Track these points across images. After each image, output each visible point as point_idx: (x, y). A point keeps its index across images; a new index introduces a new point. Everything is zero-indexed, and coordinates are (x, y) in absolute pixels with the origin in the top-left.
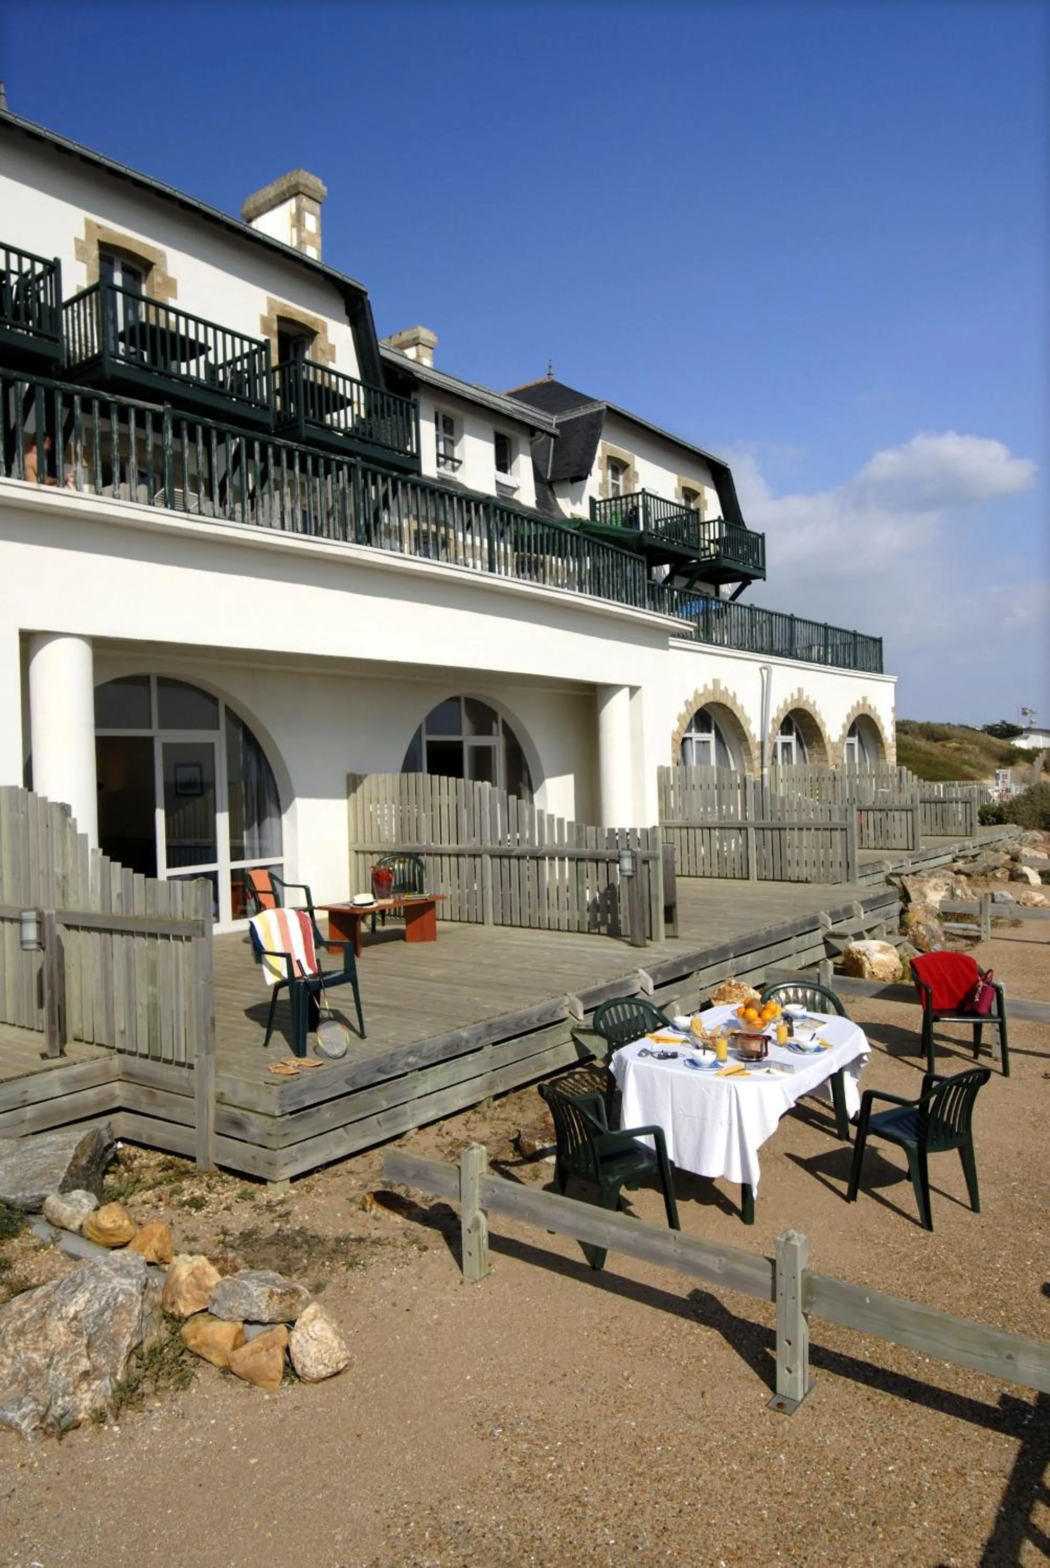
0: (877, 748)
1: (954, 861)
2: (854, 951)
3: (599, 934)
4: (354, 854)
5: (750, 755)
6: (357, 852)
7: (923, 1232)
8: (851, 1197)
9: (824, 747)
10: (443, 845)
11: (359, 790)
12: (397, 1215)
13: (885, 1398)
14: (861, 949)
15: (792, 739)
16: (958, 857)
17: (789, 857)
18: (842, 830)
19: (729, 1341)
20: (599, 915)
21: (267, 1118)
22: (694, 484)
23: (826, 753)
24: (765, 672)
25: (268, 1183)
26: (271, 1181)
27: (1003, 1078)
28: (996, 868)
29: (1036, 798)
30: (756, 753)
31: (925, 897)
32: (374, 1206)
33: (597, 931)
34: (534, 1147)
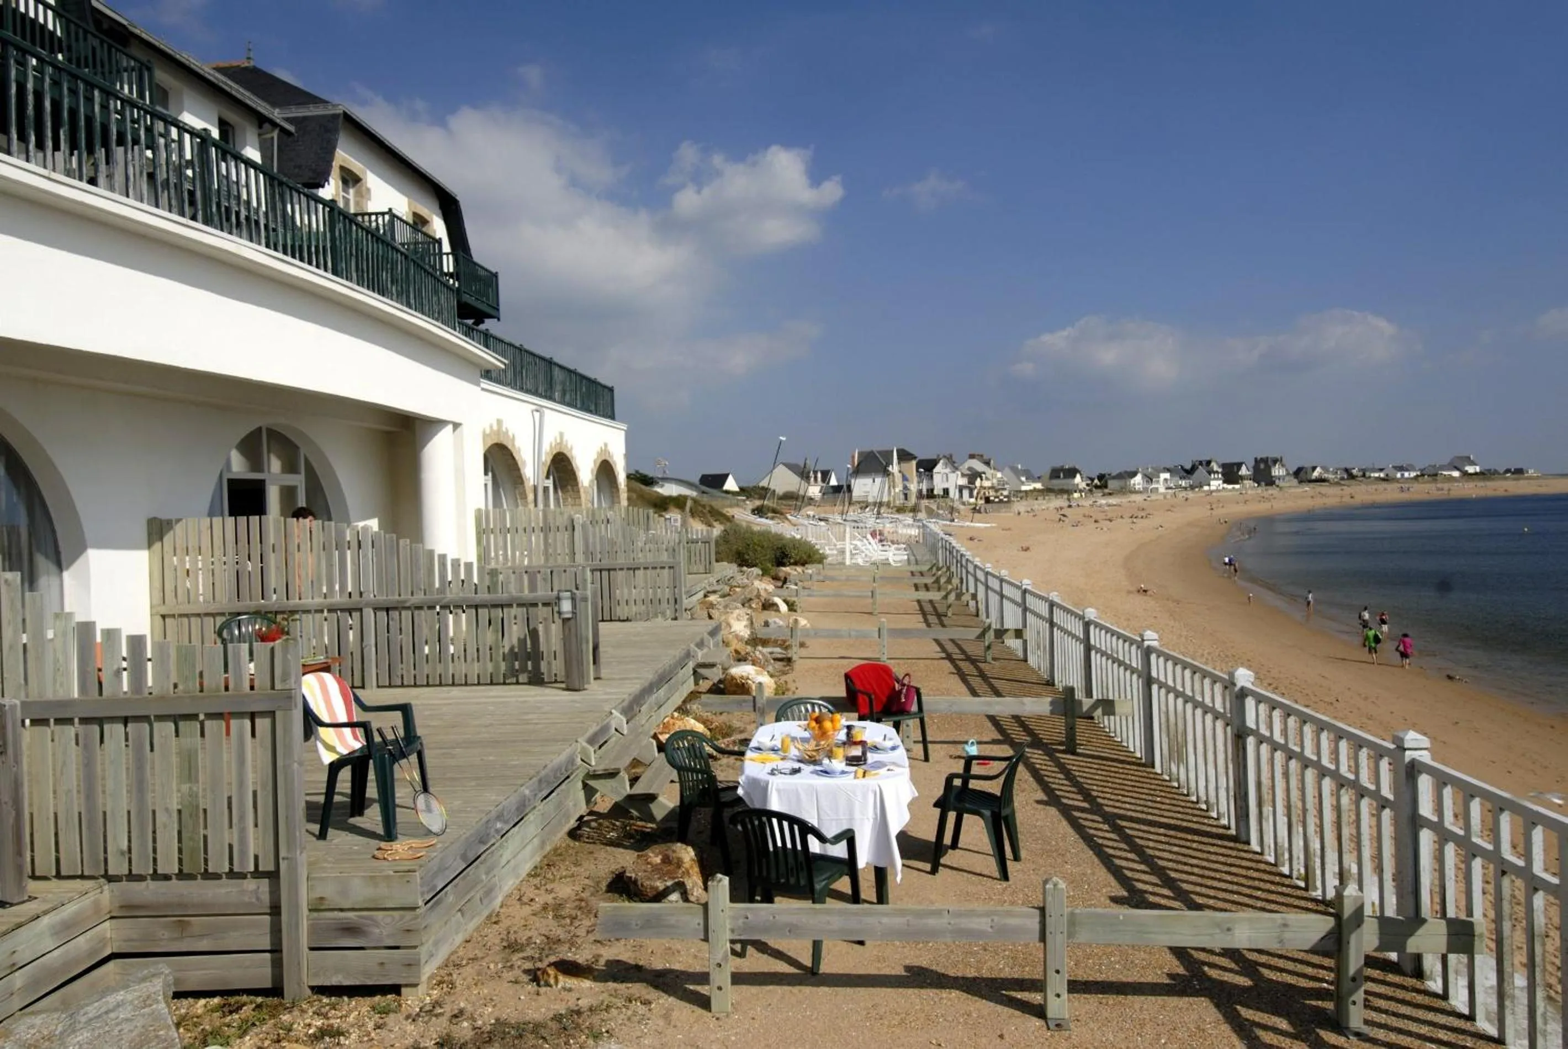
0: (612, 492)
1: (705, 596)
2: (737, 677)
3: (518, 683)
4: (159, 620)
5: (526, 498)
6: (164, 617)
7: (1005, 884)
8: (934, 871)
9: (578, 491)
10: (303, 601)
11: (168, 538)
12: (586, 981)
13: (1111, 999)
14: (744, 674)
15: (549, 484)
16: (708, 592)
17: (618, 597)
18: (670, 568)
19: (974, 994)
20: (517, 663)
21: (402, 912)
22: (424, 211)
23: (580, 498)
24: (537, 415)
25: (404, 990)
26: (407, 986)
27: (926, 763)
28: (751, 599)
29: (731, 538)
30: (531, 497)
31: (730, 627)
32: (561, 977)
33: (514, 680)
34: (657, 887)
